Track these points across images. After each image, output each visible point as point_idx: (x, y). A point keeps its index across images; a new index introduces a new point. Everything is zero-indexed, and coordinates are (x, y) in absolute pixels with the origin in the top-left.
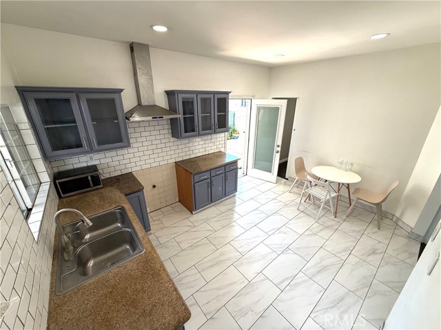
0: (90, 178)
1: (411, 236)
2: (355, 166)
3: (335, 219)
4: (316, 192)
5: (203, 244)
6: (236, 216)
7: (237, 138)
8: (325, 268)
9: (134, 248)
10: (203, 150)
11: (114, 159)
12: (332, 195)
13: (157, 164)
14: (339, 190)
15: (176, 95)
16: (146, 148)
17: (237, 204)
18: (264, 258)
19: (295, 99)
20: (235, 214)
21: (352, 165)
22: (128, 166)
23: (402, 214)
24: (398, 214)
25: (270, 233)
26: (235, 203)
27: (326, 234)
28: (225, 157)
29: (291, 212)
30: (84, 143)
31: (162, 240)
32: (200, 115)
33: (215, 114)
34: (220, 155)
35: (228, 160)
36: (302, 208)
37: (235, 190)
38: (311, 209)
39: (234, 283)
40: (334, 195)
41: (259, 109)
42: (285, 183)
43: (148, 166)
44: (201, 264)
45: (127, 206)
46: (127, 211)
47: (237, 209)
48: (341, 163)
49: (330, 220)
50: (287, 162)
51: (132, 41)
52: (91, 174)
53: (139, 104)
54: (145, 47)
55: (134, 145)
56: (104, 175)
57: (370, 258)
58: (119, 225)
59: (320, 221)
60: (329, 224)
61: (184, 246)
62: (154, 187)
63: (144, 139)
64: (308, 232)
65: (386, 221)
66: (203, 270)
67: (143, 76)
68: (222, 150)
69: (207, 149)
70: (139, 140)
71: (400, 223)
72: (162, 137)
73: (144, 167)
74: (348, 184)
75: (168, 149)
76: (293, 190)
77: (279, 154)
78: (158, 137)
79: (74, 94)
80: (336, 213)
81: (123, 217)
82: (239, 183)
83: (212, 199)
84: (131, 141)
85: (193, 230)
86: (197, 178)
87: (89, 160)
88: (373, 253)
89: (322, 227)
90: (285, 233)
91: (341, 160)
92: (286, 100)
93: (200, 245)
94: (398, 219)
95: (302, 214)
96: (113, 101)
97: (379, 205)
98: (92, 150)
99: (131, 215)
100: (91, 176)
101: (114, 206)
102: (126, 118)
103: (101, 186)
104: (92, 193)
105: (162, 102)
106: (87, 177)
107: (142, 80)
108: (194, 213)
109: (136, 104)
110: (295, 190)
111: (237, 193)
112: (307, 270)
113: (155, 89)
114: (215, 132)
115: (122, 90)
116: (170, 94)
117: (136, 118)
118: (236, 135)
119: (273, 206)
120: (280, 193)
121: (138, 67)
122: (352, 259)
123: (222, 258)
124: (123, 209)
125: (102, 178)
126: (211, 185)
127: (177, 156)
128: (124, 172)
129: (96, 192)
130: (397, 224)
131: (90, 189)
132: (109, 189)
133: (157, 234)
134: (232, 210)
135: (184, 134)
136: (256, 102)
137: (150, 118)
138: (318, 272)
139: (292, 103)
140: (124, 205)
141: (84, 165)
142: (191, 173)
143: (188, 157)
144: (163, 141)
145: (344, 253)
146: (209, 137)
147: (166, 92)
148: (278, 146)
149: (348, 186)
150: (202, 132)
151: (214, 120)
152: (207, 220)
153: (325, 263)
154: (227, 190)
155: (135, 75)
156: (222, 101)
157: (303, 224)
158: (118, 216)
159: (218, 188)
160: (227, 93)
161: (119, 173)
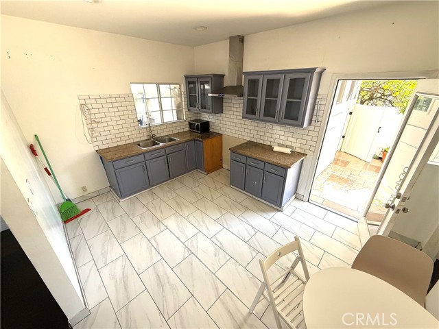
8: (161, 285)
32: (265, 98)
33: (283, 98)
39: (162, 213)
67: (232, 63)
83: (245, 187)
108: (231, 186)
112: (163, 265)
121: (230, 56)
137: (217, 95)
138: (158, 275)
150: (262, 117)
151: (280, 106)
153: (167, 287)
154: (264, 193)
159: (253, 182)
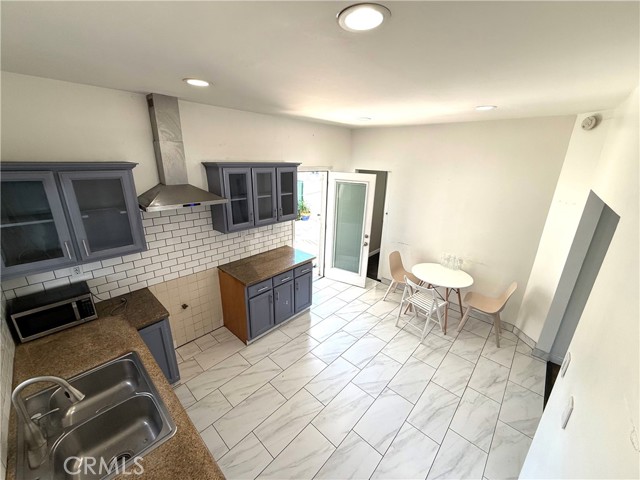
0: (74, 306)
1: (536, 353)
2: (464, 262)
3: (445, 337)
4: (419, 300)
5: (265, 394)
6: (312, 343)
7: (307, 218)
8: (436, 413)
9: (158, 426)
10: (260, 246)
11: (118, 269)
12: (440, 305)
13: (190, 272)
14: (448, 296)
15: (220, 170)
16: (171, 249)
17: (312, 324)
18: (355, 407)
19: (385, 174)
20: (311, 339)
21: (461, 261)
22: (140, 278)
23: (523, 325)
24: (518, 326)
25: (361, 366)
26: (309, 322)
27: (435, 359)
28: (293, 256)
29: (388, 331)
30: (67, 249)
31: (199, 394)
32: (257, 197)
33: (278, 194)
34: (286, 252)
35: (298, 260)
36: (401, 324)
37: (309, 302)
38: (413, 324)
40: (442, 304)
41: (338, 185)
42: (377, 288)
43: (176, 276)
44: (264, 428)
45: (142, 351)
46: (143, 359)
47: (313, 332)
48: (448, 260)
49: (438, 339)
50: (378, 254)
51: (151, 91)
52: (77, 299)
53: (162, 183)
54: (172, 101)
55: (151, 246)
56: (100, 295)
57: (491, 390)
58: (129, 383)
59: (426, 342)
60: (438, 344)
61: (236, 399)
62: (185, 307)
63: (169, 235)
64: (412, 360)
65: (506, 335)
66: (267, 438)
67: (169, 143)
68: (289, 244)
69: (267, 243)
70: (159, 236)
71: (522, 336)
72: (198, 230)
73: (167, 278)
74: (458, 289)
75: (208, 247)
76: (389, 297)
77: (368, 247)
78: (190, 231)
79: (51, 173)
80: (445, 328)
81: (136, 371)
82: (314, 290)
83: (275, 320)
84: (148, 239)
85: (249, 371)
86: (253, 291)
87: (73, 273)
88: (495, 382)
89: (428, 351)
90: (382, 364)
91: (447, 255)
92: (375, 176)
93: (260, 396)
94: (520, 331)
95: (403, 333)
96: (118, 182)
97: (496, 315)
98: (80, 260)
99: (150, 366)
100: (78, 303)
101: (119, 352)
102: (140, 207)
103: (96, 316)
104: (79, 329)
105: (197, 179)
106: (70, 305)
107: (166, 147)
108: (248, 343)
109: (155, 182)
110: (392, 296)
111: (311, 307)
112: (415, 417)
113: (187, 162)
114: (278, 221)
115: (134, 165)
116: (210, 168)
117: (156, 206)
118: (306, 215)
119: (363, 323)
120: (372, 302)
121: (160, 129)
122: (470, 395)
123: (295, 414)
124: (135, 356)
125: (96, 301)
126: (274, 299)
127: (221, 256)
128: (134, 288)
129: (85, 327)
130: (518, 338)
131: (74, 323)
132: (108, 320)
133: (191, 385)
134: (305, 333)
135: (232, 226)
136: (334, 176)
137: (179, 206)
138: (429, 419)
139: (382, 177)
140: (136, 349)
141: (65, 282)
142: (244, 285)
143: (238, 258)
144: (199, 236)
145: (460, 387)
146: (270, 227)
147: (203, 164)
148: (367, 237)
149: (458, 291)
150: (258, 221)
151: (277, 203)
152: (268, 354)
153: (436, 405)
154: (297, 304)
155: (155, 140)
156: (287, 177)
157: (405, 348)
158: (127, 368)
159: (284, 302)
160: (295, 165)
161: (126, 291)
